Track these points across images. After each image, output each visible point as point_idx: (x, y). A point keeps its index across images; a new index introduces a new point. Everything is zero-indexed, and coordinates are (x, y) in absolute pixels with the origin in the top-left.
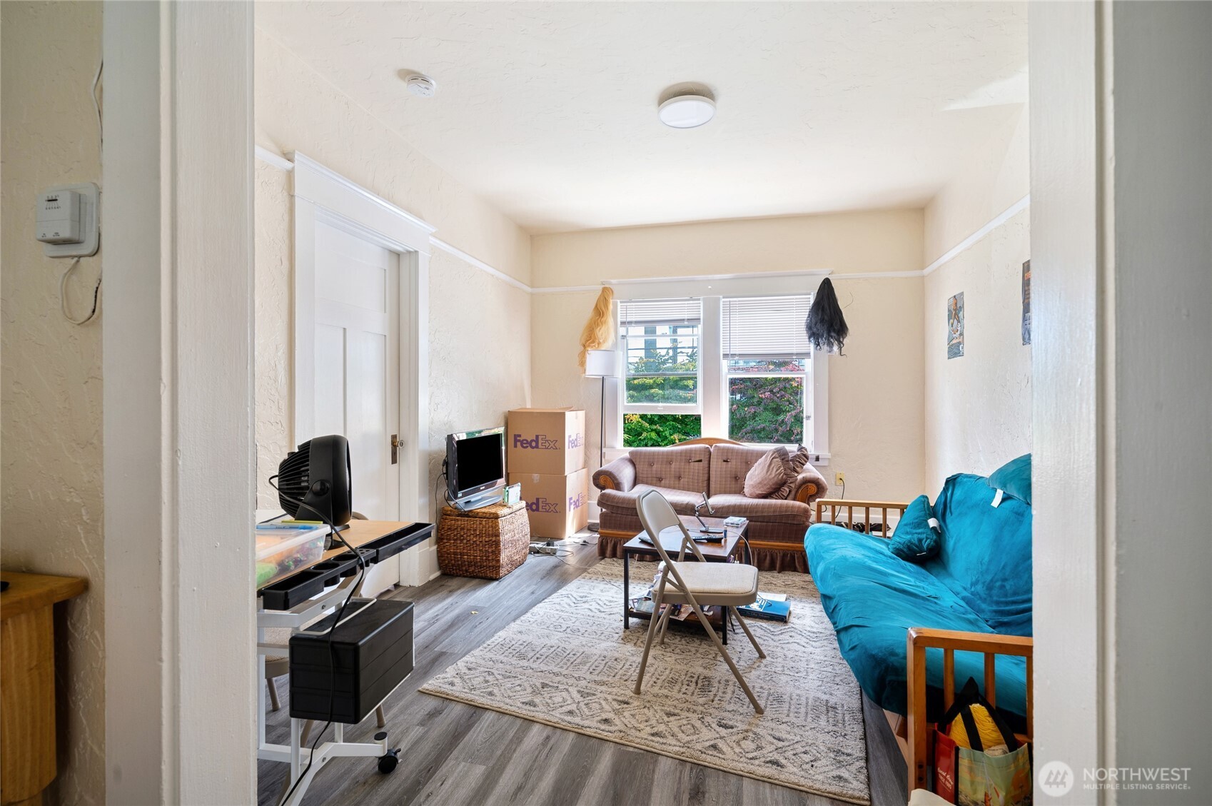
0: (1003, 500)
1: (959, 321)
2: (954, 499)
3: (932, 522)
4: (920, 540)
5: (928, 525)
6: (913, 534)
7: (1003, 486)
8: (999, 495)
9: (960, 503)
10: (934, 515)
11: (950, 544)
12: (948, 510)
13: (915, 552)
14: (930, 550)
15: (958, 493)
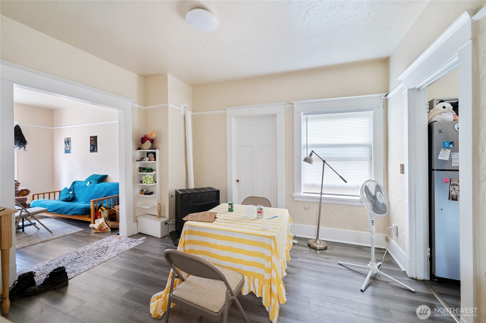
0: (90, 184)
1: (69, 144)
2: (76, 186)
3: (71, 192)
4: (69, 197)
5: (70, 193)
6: (66, 196)
7: (90, 181)
8: (88, 183)
9: (77, 187)
10: (70, 191)
11: (77, 196)
12: (75, 189)
13: (68, 199)
14: (72, 198)
15: (77, 185)
